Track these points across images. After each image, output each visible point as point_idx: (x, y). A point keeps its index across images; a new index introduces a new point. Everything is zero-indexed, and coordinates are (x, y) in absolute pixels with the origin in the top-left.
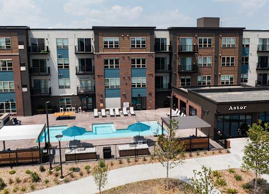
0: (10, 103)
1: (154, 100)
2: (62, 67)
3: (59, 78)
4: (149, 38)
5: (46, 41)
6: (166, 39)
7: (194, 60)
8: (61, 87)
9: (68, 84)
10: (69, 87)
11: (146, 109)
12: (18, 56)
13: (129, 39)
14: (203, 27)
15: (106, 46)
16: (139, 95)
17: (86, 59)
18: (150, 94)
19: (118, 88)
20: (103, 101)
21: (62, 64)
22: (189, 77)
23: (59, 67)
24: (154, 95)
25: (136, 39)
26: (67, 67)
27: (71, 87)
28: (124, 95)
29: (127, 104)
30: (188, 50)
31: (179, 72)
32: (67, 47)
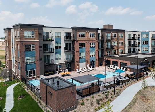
0: (32, 70)
1: (98, 62)
2: (57, 48)
3: (56, 54)
4: (96, 33)
5: (50, 33)
6: (100, 34)
7: (111, 43)
8: (57, 59)
9: (60, 57)
10: (60, 59)
11: (95, 67)
12: (38, 42)
13: (89, 33)
14: (108, 28)
15: (80, 37)
16: (93, 60)
17: (69, 43)
18: (97, 60)
19: (85, 58)
20: (78, 65)
21: (57, 46)
22: (109, 51)
23: (56, 48)
24: (98, 60)
25: (92, 33)
26: (60, 48)
27: (61, 59)
28: (87, 61)
29: (88, 66)
30: (109, 39)
31: (106, 49)
32: (60, 37)
